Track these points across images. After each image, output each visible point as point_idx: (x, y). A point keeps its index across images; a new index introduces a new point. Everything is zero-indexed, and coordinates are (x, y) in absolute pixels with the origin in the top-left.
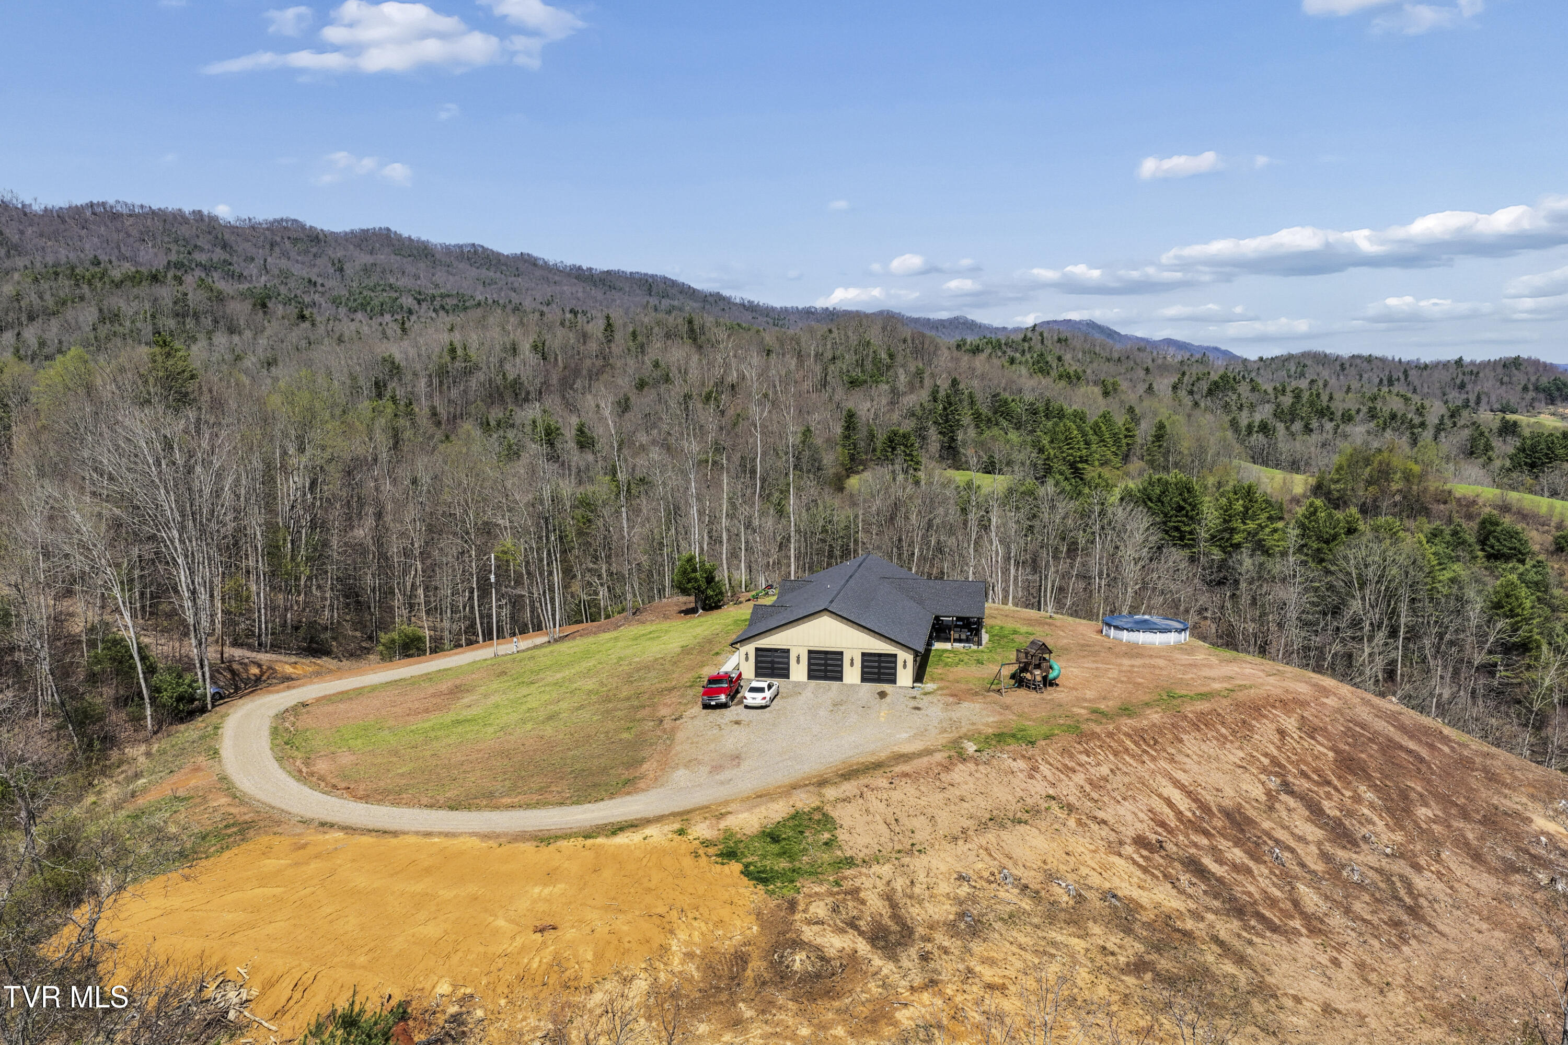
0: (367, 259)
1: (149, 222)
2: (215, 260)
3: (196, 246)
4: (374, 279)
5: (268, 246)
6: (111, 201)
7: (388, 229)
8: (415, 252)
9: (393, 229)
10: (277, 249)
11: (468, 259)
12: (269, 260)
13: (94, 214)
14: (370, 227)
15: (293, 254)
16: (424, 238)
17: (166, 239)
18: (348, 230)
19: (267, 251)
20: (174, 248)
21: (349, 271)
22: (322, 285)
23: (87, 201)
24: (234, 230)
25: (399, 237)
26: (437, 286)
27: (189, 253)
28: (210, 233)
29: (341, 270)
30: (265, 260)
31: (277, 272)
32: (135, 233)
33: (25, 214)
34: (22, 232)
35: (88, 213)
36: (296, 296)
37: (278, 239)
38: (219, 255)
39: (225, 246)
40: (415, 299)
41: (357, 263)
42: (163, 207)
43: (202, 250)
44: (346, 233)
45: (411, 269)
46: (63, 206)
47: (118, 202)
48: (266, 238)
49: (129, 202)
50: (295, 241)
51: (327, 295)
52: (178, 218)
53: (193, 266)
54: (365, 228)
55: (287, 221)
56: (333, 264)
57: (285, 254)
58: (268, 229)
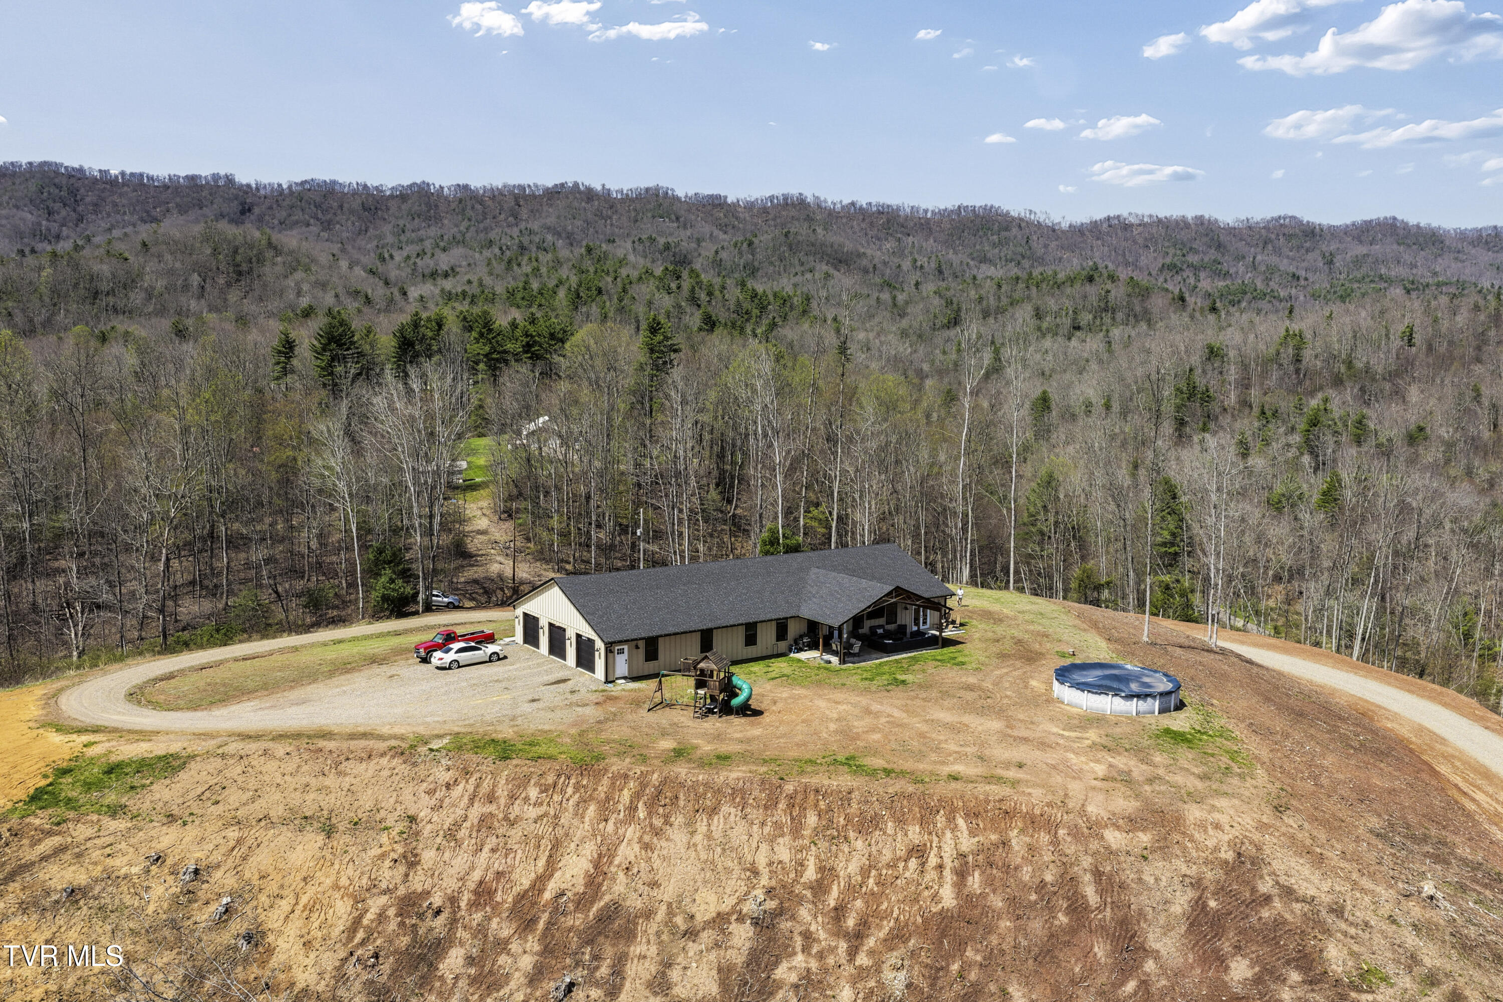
0: (1361, 250)
1: (1154, 231)
2: (1206, 259)
3: (1191, 249)
4: (1364, 270)
5: (1261, 245)
6: (1125, 214)
7: (1395, 219)
8: (1421, 239)
9: (1399, 217)
10: (1270, 247)
11: (1487, 243)
12: (1259, 258)
13: (1110, 226)
14: (1374, 217)
15: (1285, 251)
16: (1434, 224)
17: (1167, 244)
18: (1348, 222)
19: (1259, 250)
20: (1172, 251)
21: (1338, 262)
22: (1306, 279)
23: (1106, 215)
24: (1231, 231)
25: (1405, 225)
26: (1435, 274)
27: (1184, 255)
28: (1207, 235)
29: (1331, 262)
30: (1254, 258)
31: (1263, 268)
32: (1141, 241)
33: (1054, 230)
34: (1046, 246)
35: (1105, 225)
36: (1272, 291)
37: (1273, 236)
38: (1213, 254)
39: (1219, 246)
40: (1405, 288)
41: (1349, 255)
42: (1168, 215)
43: (1196, 252)
44: (1347, 226)
45: (1407, 258)
46: (1084, 221)
47: (1130, 214)
48: (1261, 236)
49: (1140, 213)
50: (1289, 237)
51: (1309, 289)
52: (1182, 224)
53: (1184, 267)
54: (1368, 218)
55: (1285, 218)
56: (1324, 257)
57: (1277, 252)
58: (1264, 228)
